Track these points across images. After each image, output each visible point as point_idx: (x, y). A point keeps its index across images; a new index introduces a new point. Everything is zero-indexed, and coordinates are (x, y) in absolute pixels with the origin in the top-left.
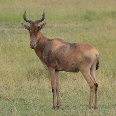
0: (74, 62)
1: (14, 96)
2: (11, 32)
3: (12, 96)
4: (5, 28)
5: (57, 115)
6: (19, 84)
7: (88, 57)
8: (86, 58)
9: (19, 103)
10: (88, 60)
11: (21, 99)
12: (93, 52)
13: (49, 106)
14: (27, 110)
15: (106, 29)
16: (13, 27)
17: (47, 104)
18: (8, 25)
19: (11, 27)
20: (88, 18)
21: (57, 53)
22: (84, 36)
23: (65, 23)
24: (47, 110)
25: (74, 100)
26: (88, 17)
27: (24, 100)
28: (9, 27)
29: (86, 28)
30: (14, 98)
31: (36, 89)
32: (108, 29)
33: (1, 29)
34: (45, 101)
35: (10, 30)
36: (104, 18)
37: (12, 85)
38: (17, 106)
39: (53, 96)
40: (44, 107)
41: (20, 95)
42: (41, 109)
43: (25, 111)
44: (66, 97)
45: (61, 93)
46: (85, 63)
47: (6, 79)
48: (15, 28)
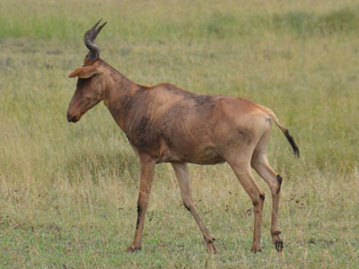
0: (210, 144)
1: (34, 218)
2: (29, 63)
3: (31, 218)
4: (14, 52)
5: (138, 265)
6: (46, 190)
7: (246, 130)
8: (241, 132)
9: (46, 235)
10: (245, 135)
11: (51, 227)
12: (259, 114)
13: (120, 244)
14: (66, 252)
15: (261, 57)
16: (35, 52)
17: (114, 238)
18: (22, 45)
19: (30, 51)
20: (217, 31)
21: (165, 124)
22: (206, 76)
23: (161, 43)
24: (114, 253)
25: (179, 228)
26: (215, 29)
27: (58, 229)
28: (24, 51)
29: (212, 56)
30: (34, 223)
31: (88, 202)
32: (264, 57)
33: (5, 56)
34: (110, 232)
35: (26, 57)
36: (255, 31)
37: (31, 191)
38: (42, 243)
39: (138, 223)
40: (108, 245)
41: (50, 217)
42: (101, 251)
43: (61, 256)
44: (161, 223)
45: (148, 213)
46: (238, 145)
47: (16, 176)
48: (37, 54)
